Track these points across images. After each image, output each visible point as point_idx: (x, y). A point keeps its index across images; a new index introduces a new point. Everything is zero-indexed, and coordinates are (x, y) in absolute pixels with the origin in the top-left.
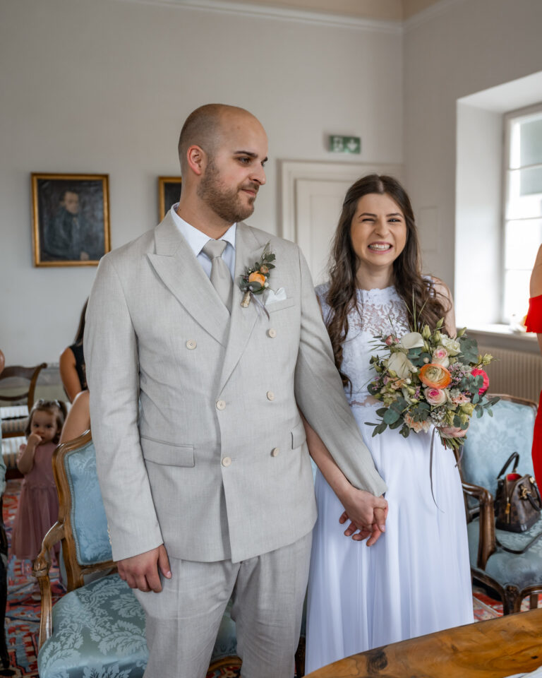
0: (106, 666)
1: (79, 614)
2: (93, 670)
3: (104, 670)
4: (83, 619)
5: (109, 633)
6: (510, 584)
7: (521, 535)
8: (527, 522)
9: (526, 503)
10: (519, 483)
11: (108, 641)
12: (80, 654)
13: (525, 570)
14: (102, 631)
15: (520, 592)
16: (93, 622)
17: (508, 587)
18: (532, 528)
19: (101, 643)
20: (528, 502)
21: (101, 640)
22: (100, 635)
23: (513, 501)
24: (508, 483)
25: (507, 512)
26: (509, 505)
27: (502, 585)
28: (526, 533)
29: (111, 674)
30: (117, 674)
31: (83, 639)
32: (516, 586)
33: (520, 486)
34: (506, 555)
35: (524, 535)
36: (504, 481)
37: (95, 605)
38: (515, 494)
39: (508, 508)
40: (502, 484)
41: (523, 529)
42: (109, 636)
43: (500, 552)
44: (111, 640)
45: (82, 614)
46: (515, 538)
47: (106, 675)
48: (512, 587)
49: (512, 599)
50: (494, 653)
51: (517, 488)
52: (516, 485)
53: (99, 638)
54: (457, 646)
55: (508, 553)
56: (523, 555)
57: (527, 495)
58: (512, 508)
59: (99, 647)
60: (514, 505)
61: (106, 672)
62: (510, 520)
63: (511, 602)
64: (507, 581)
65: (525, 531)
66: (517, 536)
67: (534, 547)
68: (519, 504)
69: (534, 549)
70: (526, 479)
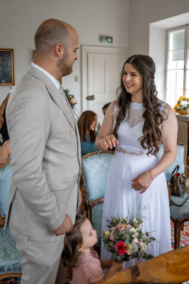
0: (14, 265)
1: (2, 240)
2: (8, 267)
3: (13, 267)
4: (4, 243)
5: (15, 249)
6: (177, 218)
7: (180, 198)
8: (182, 192)
9: (182, 185)
10: (180, 177)
11: (14, 254)
12: (2, 260)
13: (183, 212)
14: (12, 249)
15: (181, 221)
16: (8, 244)
17: (176, 219)
18: (184, 195)
19: (11, 255)
20: (183, 184)
21: (12, 253)
22: (11, 251)
23: (177, 184)
24: (175, 177)
25: (175, 189)
26: (176, 186)
27: (174, 218)
28: (182, 197)
29: (16, 268)
30: (19, 268)
31: (4, 253)
32: (179, 219)
33: (180, 178)
34: (175, 207)
35: (182, 198)
36: (174, 176)
37: (9, 236)
38: (178, 181)
39: (175, 187)
40: (173, 177)
41: (181, 195)
42: (15, 251)
43: (173, 205)
44: (16, 253)
45: (3, 240)
46: (178, 199)
47: (14, 268)
48: (178, 219)
49: (178, 224)
50: (184, 266)
51: (179, 179)
52: (178, 178)
53: (11, 252)
54: (168, 263)
55: (176, 206)
56: (182, 207)
57: (183, 182)
58: (177, 187)
59: (11, 256)
60: (178, 186)
61: (14, 267)
62: (176, 192)
63: (178, 225)
64: (176, 217)
65: (182, 196)
66: (179, 198)
67: (186, 203)
68: (180, 185)
69: (186, 204)
70: (182, 175)
